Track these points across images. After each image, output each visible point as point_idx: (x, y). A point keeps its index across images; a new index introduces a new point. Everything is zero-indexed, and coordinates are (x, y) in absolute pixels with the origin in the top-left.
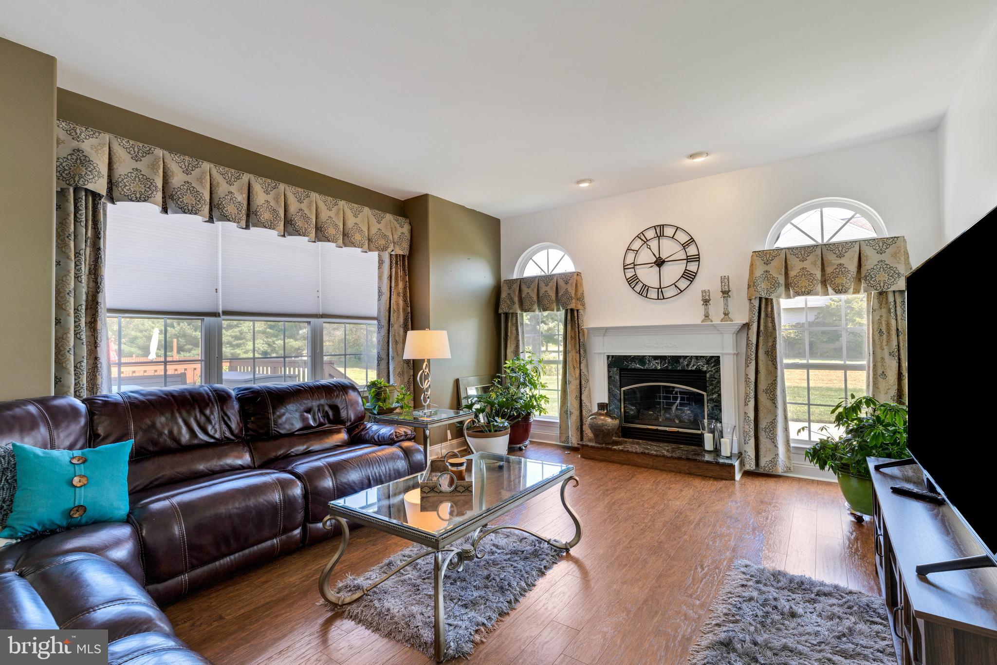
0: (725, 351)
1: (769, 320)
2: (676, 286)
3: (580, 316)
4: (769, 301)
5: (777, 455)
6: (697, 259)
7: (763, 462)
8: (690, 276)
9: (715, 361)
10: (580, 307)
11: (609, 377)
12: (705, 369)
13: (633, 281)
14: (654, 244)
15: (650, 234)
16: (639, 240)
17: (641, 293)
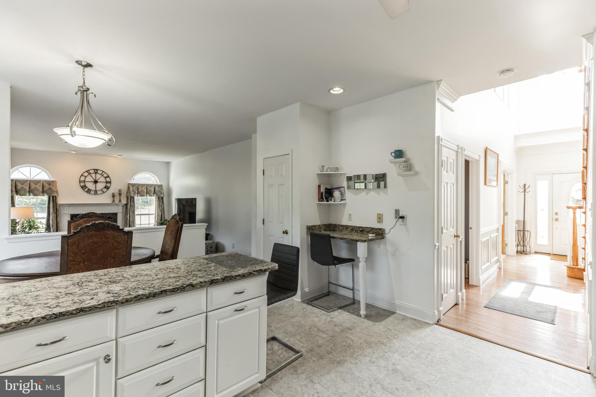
0: (119, 211)
1: (133, 202)
2: (102, 190)
3: (57, 199)
6: (110, 182)
8: (107, 188)
9: (116, 214)
10: (56, 195)
12: (112, 216)
13: (83, 187)
14: (93, 175)
15: (92, 171)
16: (87, 173)
17: (87, 192)
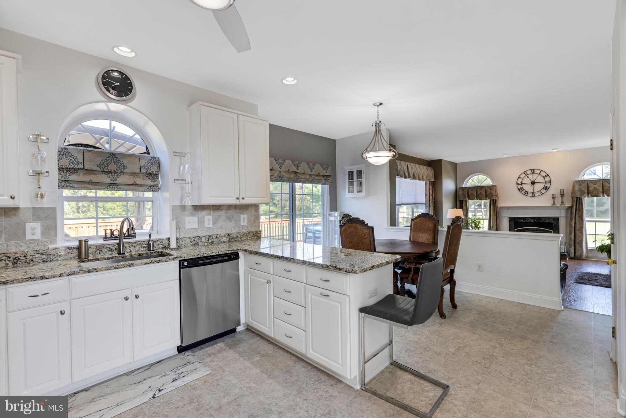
0: (562, 216)
1: (580, 205)
2: (540, 192)
3: (496, 202)
4: (580, 199)
5: (583, 252)
6: (550, 182)
7: (577, 254)
8: (546, 189)
9: (557, 219)
10: (497, 199)
11: (510, 225)
12: (552, 222)
13: (521, 190)
14: (531, 176)
15: (529, 172)
16: (524, 174)
17: (524, 194)
